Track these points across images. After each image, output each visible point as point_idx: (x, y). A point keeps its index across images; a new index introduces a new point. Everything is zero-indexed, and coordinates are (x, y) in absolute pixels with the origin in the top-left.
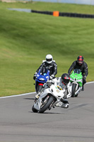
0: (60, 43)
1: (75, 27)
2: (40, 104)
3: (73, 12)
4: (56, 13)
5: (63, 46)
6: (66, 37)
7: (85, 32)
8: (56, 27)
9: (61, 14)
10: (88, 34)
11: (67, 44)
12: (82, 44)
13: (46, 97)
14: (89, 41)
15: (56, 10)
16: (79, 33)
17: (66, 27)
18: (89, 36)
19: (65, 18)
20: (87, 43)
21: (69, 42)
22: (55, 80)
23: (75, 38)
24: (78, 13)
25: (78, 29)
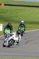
0: (5, 17)
1: (11, 10)
2: (7, 43)
3: (10, 4)
4: (3, 4)
5: (6, 18)
6: (7, 14)
7: (15, 12)
8: (3, 10)
9: (5, 5)
10: (16, 13)
11: (8, 17)
12: (14, 17)
13: (11, 40)
14: (16, 16)
15: (3, 3)
16: (13, 12)
17: (7, 10)
18: (16, 14)
19: (7, 6)
20: (16, 17)
21: (8, 16)
22: (14, 33)
23: (11, 15)
24: (12, 4)
25: (12, 11)
